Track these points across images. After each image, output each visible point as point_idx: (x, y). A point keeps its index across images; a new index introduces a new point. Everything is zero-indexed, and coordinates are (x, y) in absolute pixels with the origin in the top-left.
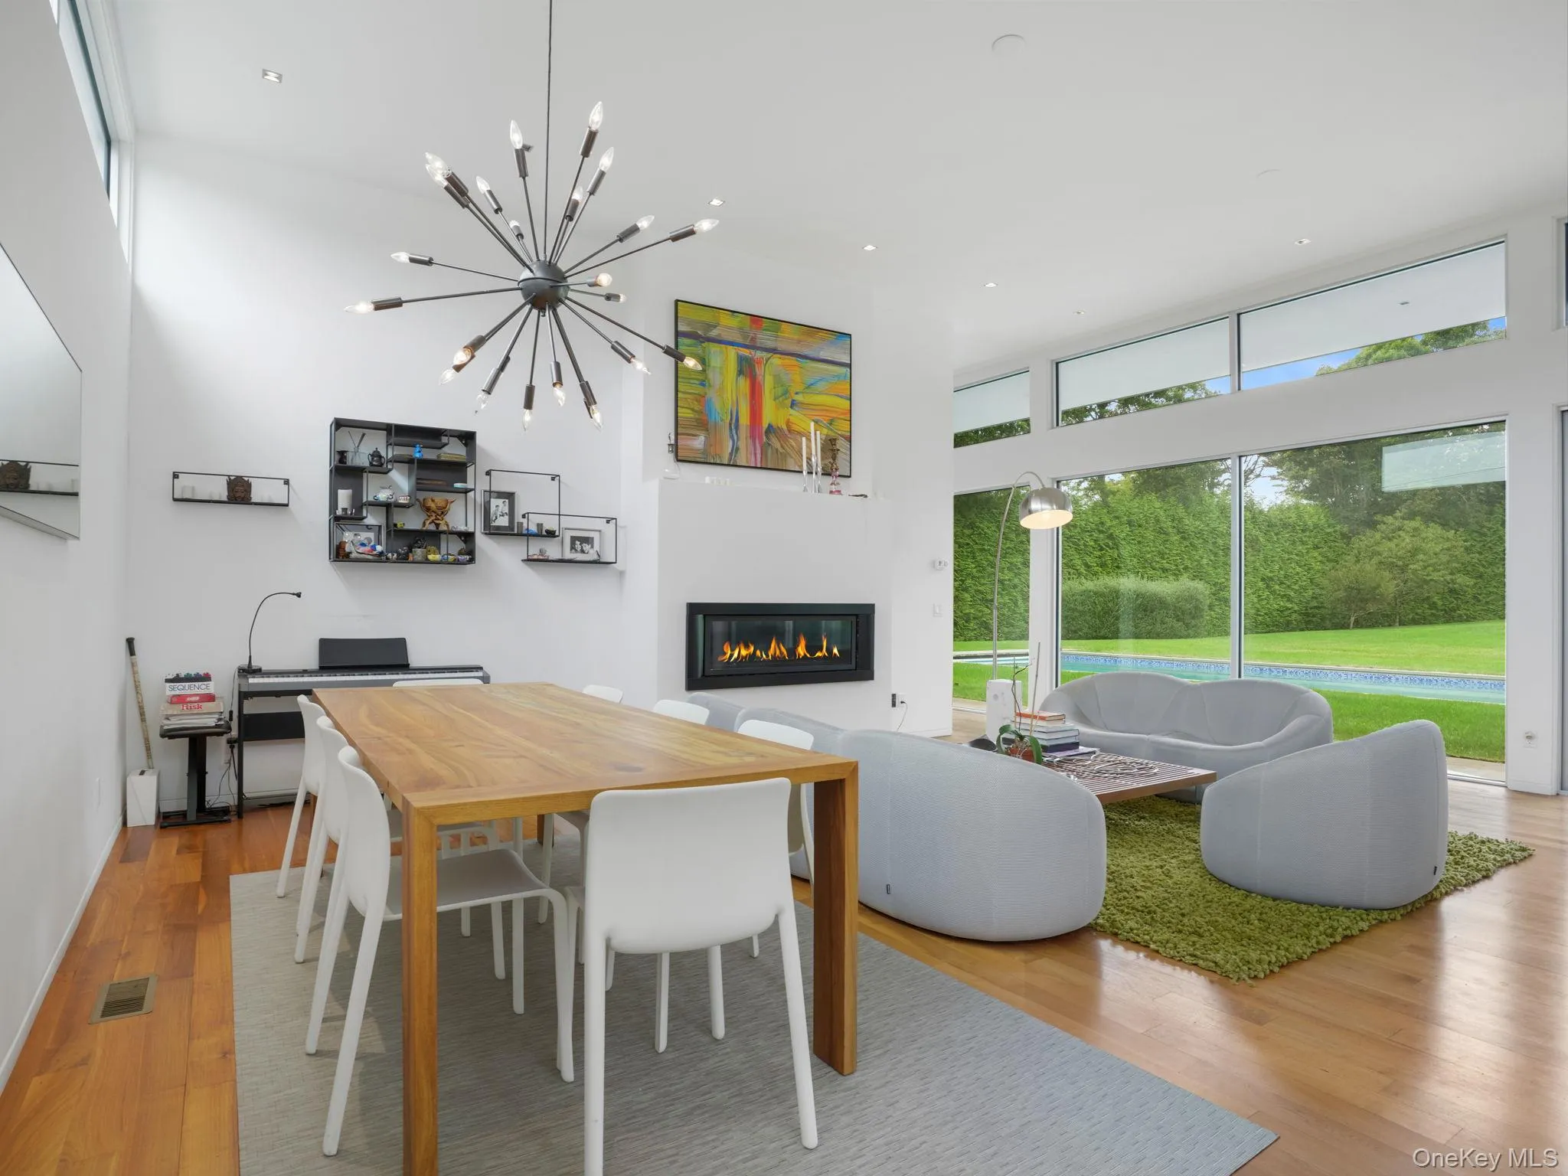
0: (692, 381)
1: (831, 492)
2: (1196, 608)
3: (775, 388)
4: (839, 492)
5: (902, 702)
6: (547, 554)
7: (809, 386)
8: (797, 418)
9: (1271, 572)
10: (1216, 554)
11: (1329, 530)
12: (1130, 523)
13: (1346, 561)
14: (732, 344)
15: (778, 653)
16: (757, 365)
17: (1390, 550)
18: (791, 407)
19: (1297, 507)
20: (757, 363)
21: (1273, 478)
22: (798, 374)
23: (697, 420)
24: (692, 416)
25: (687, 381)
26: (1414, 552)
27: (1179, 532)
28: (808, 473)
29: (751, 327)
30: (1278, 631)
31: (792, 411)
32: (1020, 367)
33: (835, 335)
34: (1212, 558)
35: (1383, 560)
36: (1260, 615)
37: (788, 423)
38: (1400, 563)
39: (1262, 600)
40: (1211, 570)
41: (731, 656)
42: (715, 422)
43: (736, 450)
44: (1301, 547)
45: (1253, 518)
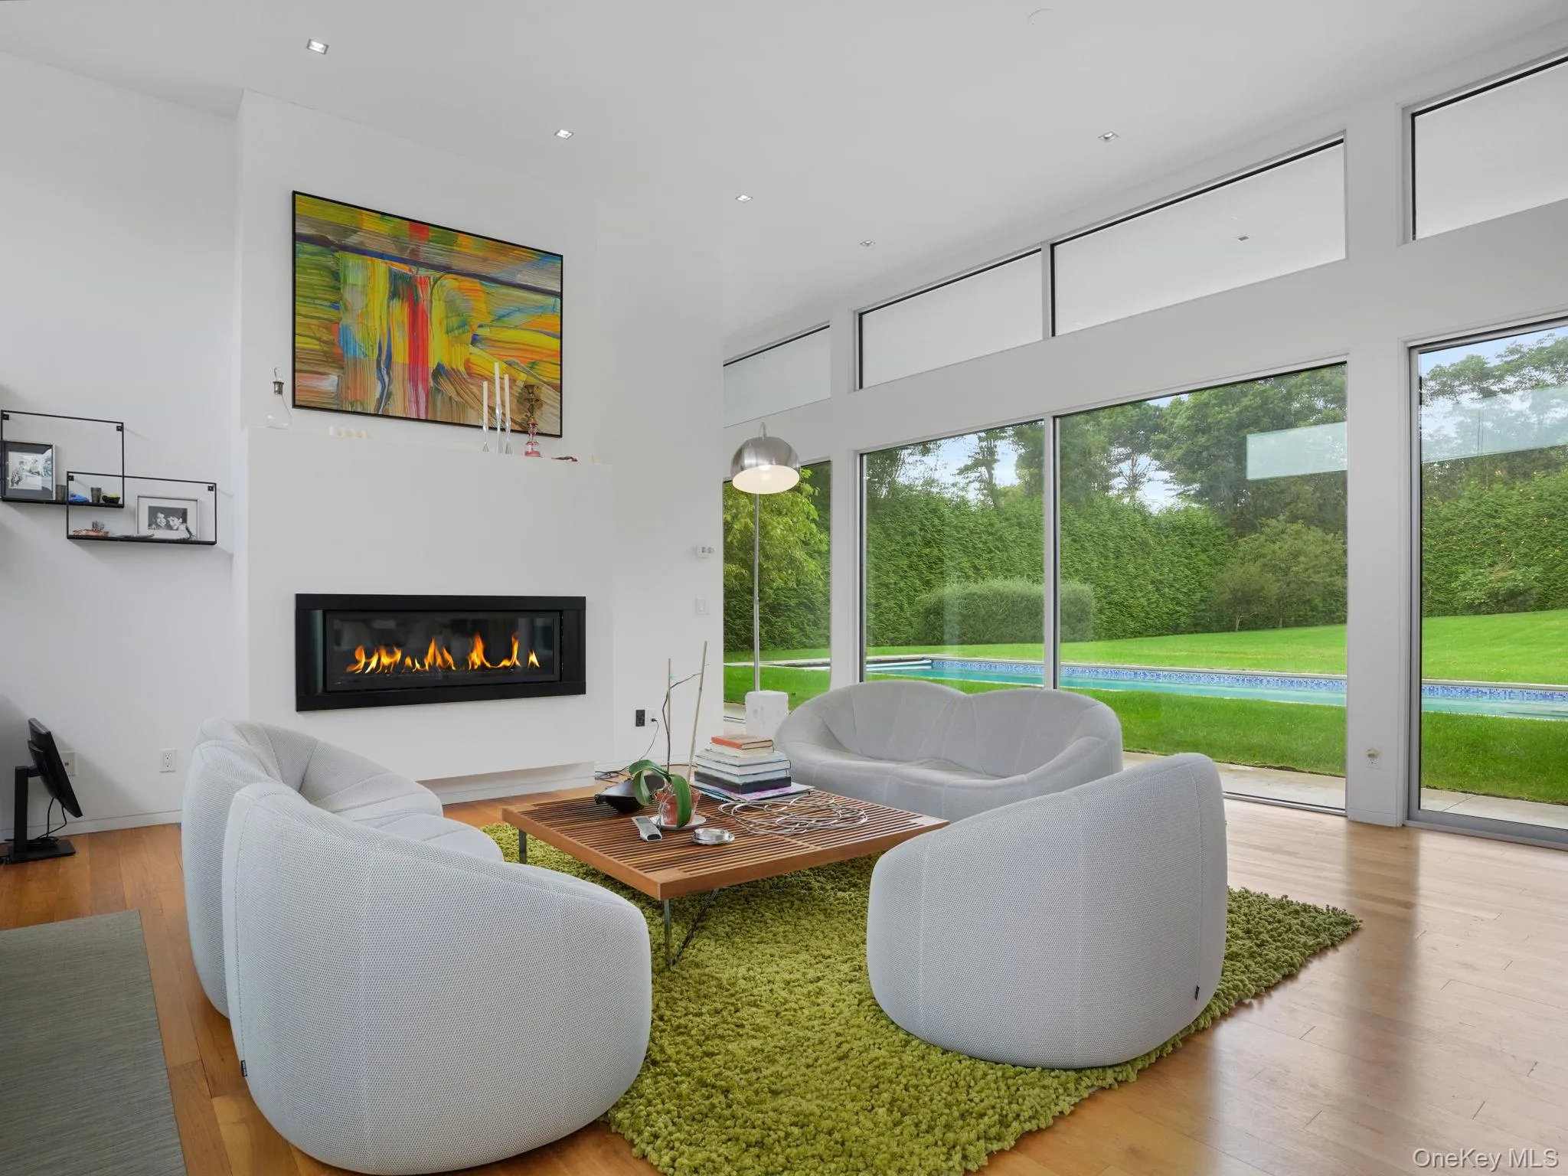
0: (317, 301)
1: (527, 454)
2: (1083, 611)
3: (447, 317)
4: (538, 454)
5: (653, 720)
6: (105, 529)
7: (500, 318)
8: (479, 356)
9: (1161, 574)
10: (1106, 557)
11: (1218, 533)
12: (1019, 524)
13: (1233, 564)
14: (381, 256)
15: (439, 661)
16: (419, 286)
17: (1274, 552)
18: (472, 344)
19: (1186, 510)
20: (421, 283)
21: (1166, 482)
22: (481, 303)
23: (325, 353)
24: (318, 347)
25: (309, 300)
26: (1296, 555)
27: (1070, 535)
28: (490, 428)
29: (411, 236)
30: (1168, 635)
31: (472, 349)
32: (818, 322)
33: (538, 255)
34: (1103, 561)
35: (1267, 562)
36: (1150, 619)
37: (468, 364)
38: (1283, 565)
39: (1152, 603)
40: (1101, 573)
41: (367, 665)
42: (355, 358)
43: (386, 396)
44: (1189, 550)
45: (1143, 520)
